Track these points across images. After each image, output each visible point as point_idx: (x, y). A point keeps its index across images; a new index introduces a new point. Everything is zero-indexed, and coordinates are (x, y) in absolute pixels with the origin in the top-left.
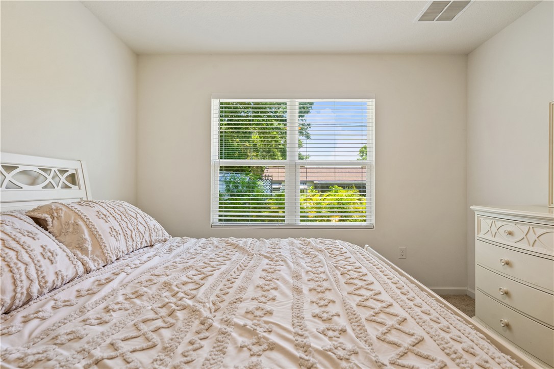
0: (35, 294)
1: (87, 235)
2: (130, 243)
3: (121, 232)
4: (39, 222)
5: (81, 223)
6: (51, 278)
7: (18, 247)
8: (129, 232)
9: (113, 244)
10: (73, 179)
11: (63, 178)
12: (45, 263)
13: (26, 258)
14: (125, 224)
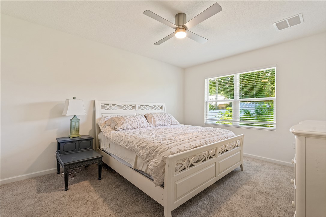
0: (139, 127)
1: (153, 120)
2: (164, 123)
3: (161, 120)
4: (146, 117)
5: (152, 117)
6: (142, 126)
7: (137, 120)
8: (164, 121)
9: (158, 123)
10: (162, 108)
11: (159, 108)
12: (141, 123)
13: (138, 121)
14: (163, 119)
